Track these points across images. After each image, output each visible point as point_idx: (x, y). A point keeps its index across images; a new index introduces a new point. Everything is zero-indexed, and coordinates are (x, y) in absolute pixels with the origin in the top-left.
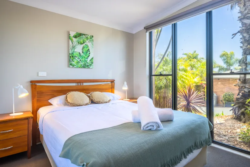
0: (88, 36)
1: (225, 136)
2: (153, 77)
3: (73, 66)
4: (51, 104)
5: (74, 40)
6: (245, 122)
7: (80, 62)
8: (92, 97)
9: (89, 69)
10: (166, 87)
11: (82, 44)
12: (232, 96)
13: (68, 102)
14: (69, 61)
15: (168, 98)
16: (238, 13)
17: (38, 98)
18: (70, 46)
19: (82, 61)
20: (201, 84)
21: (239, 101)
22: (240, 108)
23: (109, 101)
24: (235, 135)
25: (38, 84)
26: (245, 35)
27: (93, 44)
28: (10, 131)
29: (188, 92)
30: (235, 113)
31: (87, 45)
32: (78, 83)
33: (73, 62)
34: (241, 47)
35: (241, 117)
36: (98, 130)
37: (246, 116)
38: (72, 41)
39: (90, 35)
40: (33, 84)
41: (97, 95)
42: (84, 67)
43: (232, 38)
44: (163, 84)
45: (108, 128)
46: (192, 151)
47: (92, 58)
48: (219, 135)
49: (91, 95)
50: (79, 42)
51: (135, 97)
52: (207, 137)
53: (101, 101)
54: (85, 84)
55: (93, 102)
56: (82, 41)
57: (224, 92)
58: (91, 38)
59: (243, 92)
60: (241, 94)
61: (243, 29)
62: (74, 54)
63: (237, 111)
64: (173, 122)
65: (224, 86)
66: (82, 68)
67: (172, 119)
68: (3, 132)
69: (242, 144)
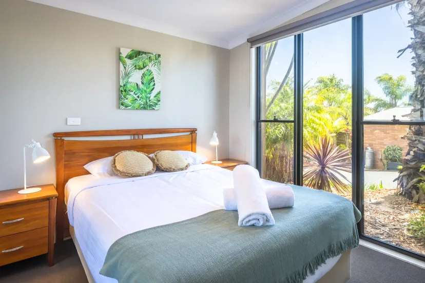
0: (151, 55)
1: (383, 226)
2: (263, 124)
3: (126, 107)
4: (88, 173)
5: (128, 62)
6: (418, 202)
7: (138, 99)
8: (158, 160)
9: (153, 111)
10: (285, 138)
11: (142, 69)
12: (399, 152)
13: (118, 170)
14: (120, 98)
15: (289, 158)
16: (409, 14)
17: (66, 163)
18: (121, 73)
19: (141, 97)
20: (346, 131)
21: (409, 166)
22: (410, 176)
23: (187, 166)
24: (401, 224)
25: (66, 139)
26: (420, 52)
27: (160, 70)
28: (19, 220)
29: (321, 148)
30: (402, 186)
31: (151, 70)
32: (134, 135)
33: (126, 100)
34: (413, 73)
35: (411, 193)
36: (165, 226)
37: (421, 192)
38: (124, 63)
39: (154, 54)
40: (58, 138)
41: (166, 156)
42: (144, 108)
43: (398, 57)
44: (280, 133)
45: (182, 222)
46: (323, 262)
47: (159, 93)
48: (374, 225)
49: (156, 156)
50: (135, 66)
51: (231, 157)
52: (351, 234)
53: (173, 167)
54: (145, 137)
55: (159, 169)
56: (141, 64)
57: (385, 145)
58: (156, 59)
59: (416, 149)
60: (412, 153)
61: (416, 42)
62: (128, 86)
63: (405, 181)
64: (294, 210)
65: (385, 135)
66: (141, 109)
67: (291, 205)
68: (7, 222)
69: (412, 241)
